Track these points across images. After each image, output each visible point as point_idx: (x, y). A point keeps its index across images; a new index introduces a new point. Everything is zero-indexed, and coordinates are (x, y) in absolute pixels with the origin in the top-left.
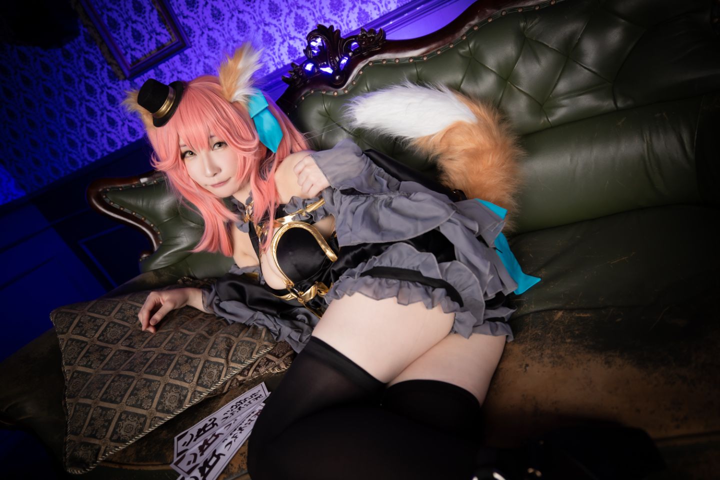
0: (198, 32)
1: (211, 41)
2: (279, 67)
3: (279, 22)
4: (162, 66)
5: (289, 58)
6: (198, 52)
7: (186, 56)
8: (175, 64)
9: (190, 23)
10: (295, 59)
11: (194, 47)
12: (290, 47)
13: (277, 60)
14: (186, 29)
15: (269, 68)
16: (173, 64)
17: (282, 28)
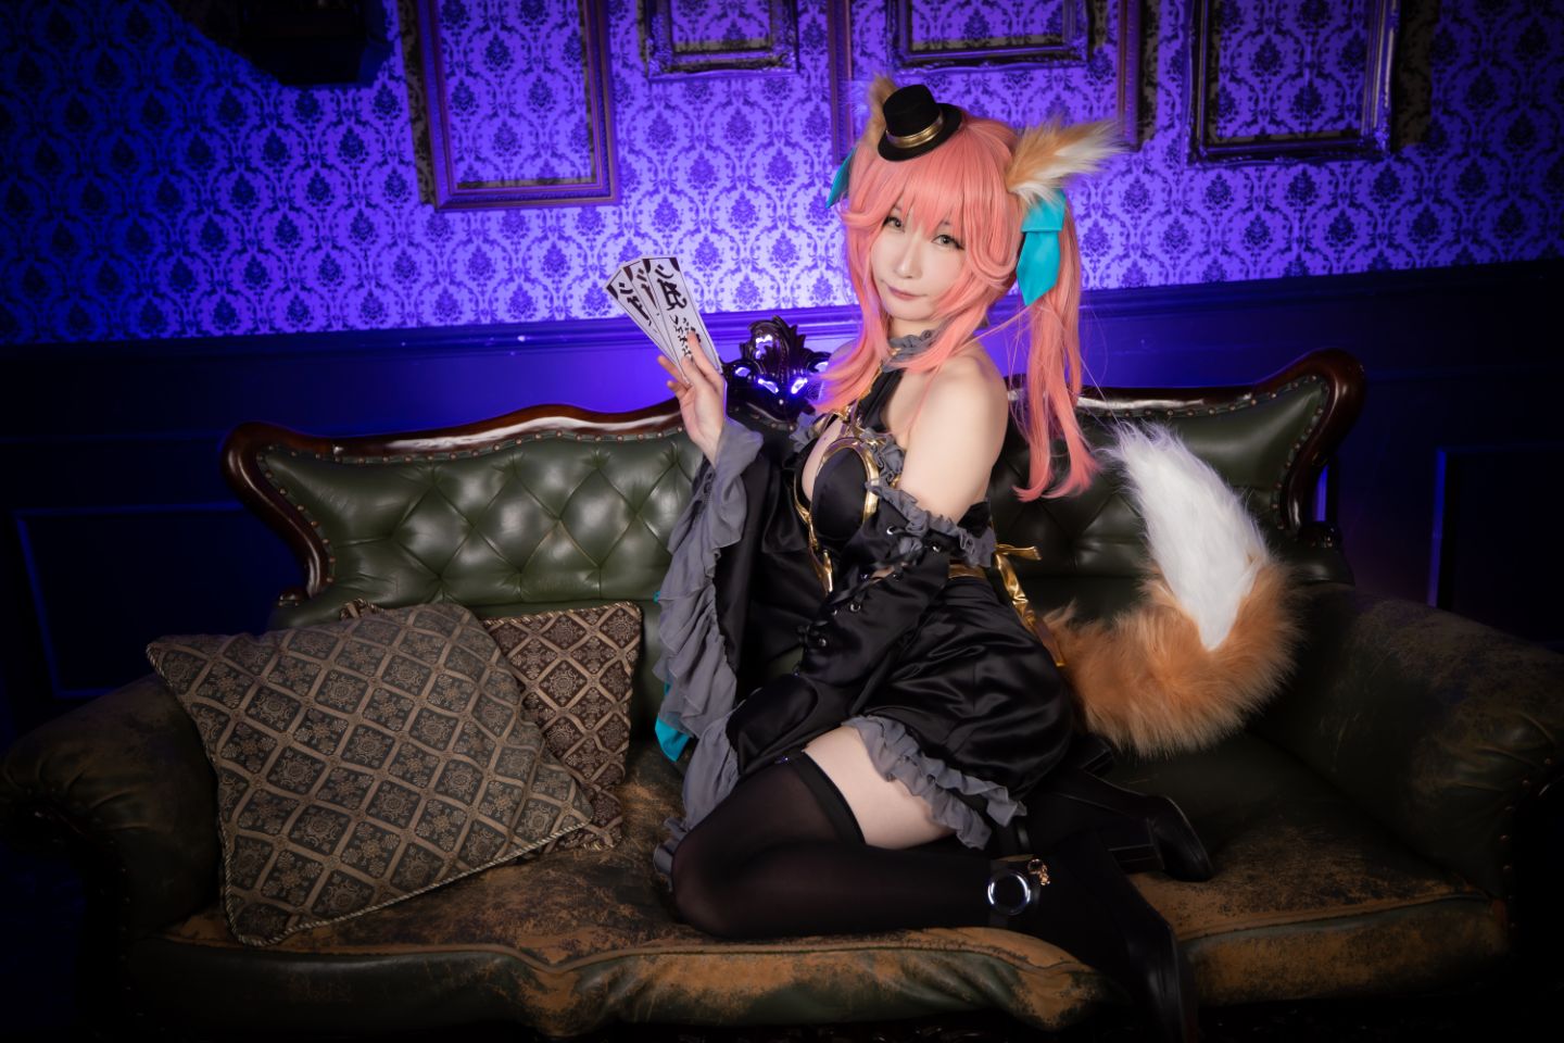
0: (647, 186)
1: (666, 212)
2: (783, 306)
3: (820, 233)
4: (529, 214)
5: (812, 298)
6: (627, 219)
7: (597, 216)
8: (563, 221)
9: (640, 165)
10: (822, 305)
11: (622, 207)
12: (821, 280)
13: (785, 293)
14: (624, 172)
15: (761, 300)
16: (558, 218)
17: (821, 244)
